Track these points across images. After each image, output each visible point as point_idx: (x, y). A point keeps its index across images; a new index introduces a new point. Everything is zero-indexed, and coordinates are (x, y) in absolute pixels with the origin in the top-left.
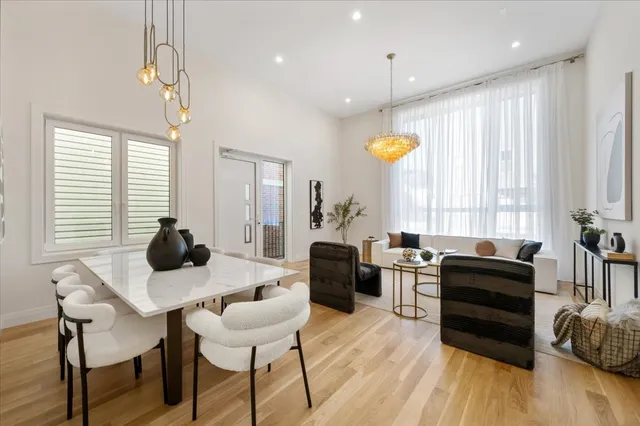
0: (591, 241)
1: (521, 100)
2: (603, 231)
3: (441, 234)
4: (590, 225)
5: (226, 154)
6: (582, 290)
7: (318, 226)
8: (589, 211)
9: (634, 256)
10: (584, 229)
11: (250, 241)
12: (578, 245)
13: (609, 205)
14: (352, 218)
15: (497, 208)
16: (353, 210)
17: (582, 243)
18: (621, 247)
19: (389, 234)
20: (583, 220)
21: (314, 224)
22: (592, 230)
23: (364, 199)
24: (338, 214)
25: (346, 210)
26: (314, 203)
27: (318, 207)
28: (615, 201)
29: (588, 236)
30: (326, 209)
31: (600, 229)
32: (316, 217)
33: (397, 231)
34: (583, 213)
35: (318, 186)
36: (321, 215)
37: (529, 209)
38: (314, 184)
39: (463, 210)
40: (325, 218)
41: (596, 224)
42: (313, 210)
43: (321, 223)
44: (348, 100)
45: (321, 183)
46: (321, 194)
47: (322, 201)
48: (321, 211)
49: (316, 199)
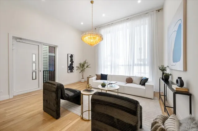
0: (166, 79)
1: (142, 27)
2: (171, 75)
3: (115, 74)
4: (165, 72)
5: (19, 40)
6: (163, 97)
7: (72, 71)
8: (165, 66)
9: (188, 90)
10: (163, 73)
11: (36, 79)
12: (161, 80)
13: (174, 64)
14: (85, 68)
15: (134, 65)
16: (86, 65)
17: (163, 79)
18: (182, 85)
19: (96, 75)
20: (163, 69)
21: (69, 71)
22: (166, 74)
23: (89, 61)
24: (80, 67)
25: (83, 65)
26: (70, 63)
27: (72, 64)
28: (177, 62)
29: (165, 76)
30: (75, 65)
31: (169, 73)
32: (71, 68)
33: (99, 73)
34: (163, 67)
35: (72, 56)
36: (73, 67)
37: (145, 65)
38: (69, 55)
39: (123, 65)
40: (75, 68)
41: (168, 71)
42: (69, 65)
43: (73, 70)
44: (82, 23)
45: (73, 55)
46: (73, 59)
47: (73, 62)
48: (73, 66)
49: (70, 61)
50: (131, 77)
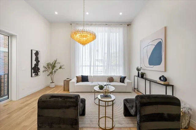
7: (37, 75)
14: (57, 70)
16: (58, 66)
21: (33, 74)
24: (49, 68)
25: (53, 66)
26: (34, 62)
27: (37, 65)
30: (41, 66)
32: (35, 70)
33: (80, 75)
35: (37, 53)
36: (39, 69)
38: (34, 52)
40: (41, 70)
42: (33, 66)
43: (39, 73)
44: (56, 13)
45: (39, 52)
46: (39, 58)
47: (39, 61)
48: (39, 67)
49: (35, 60)
50: (112, 77)
